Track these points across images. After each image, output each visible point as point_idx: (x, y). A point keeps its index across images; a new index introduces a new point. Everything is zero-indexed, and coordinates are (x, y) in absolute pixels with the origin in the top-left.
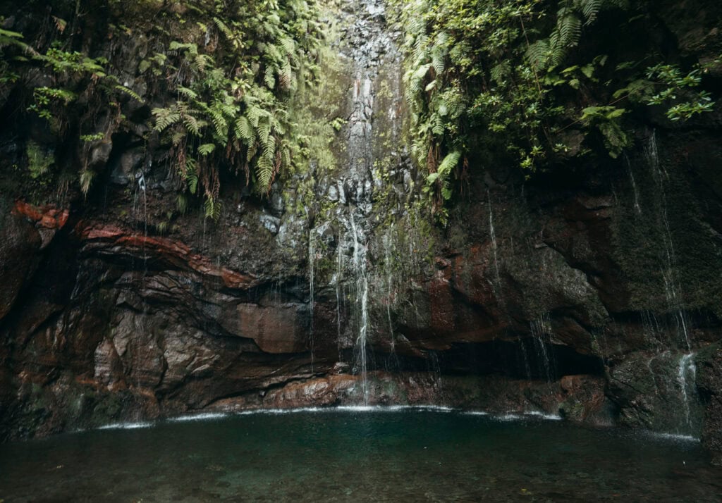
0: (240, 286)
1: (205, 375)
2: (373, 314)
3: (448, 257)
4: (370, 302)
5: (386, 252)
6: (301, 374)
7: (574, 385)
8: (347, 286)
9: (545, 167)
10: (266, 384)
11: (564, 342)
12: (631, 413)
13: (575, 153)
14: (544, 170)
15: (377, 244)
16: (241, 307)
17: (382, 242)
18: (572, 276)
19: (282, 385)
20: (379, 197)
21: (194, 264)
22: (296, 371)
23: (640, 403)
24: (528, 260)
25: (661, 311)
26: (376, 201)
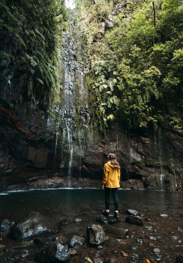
0: (32, 139)
1: (9, 174)
2: (74, 157)
3: (103, 144)
4: (74, 153)
5: (79, 138)
6: (43, 176)
7: (133, 181)
8: (66, 146)
9: (136, 127)
10: (30, 180)
11: (132, 171)
12: (150, 187)
13: (145, 126)
14: (135, 128)
15: (76, 134)
16: (30, 148)
17: (78, 134)
18: (137, 155)
19: (36, 180)
20: (75, 118)
21: (18, 125)
22: (42, 175)
23: (152, 185)
24: (127, 149)
25: (158, 165)
26: (74, 120)
